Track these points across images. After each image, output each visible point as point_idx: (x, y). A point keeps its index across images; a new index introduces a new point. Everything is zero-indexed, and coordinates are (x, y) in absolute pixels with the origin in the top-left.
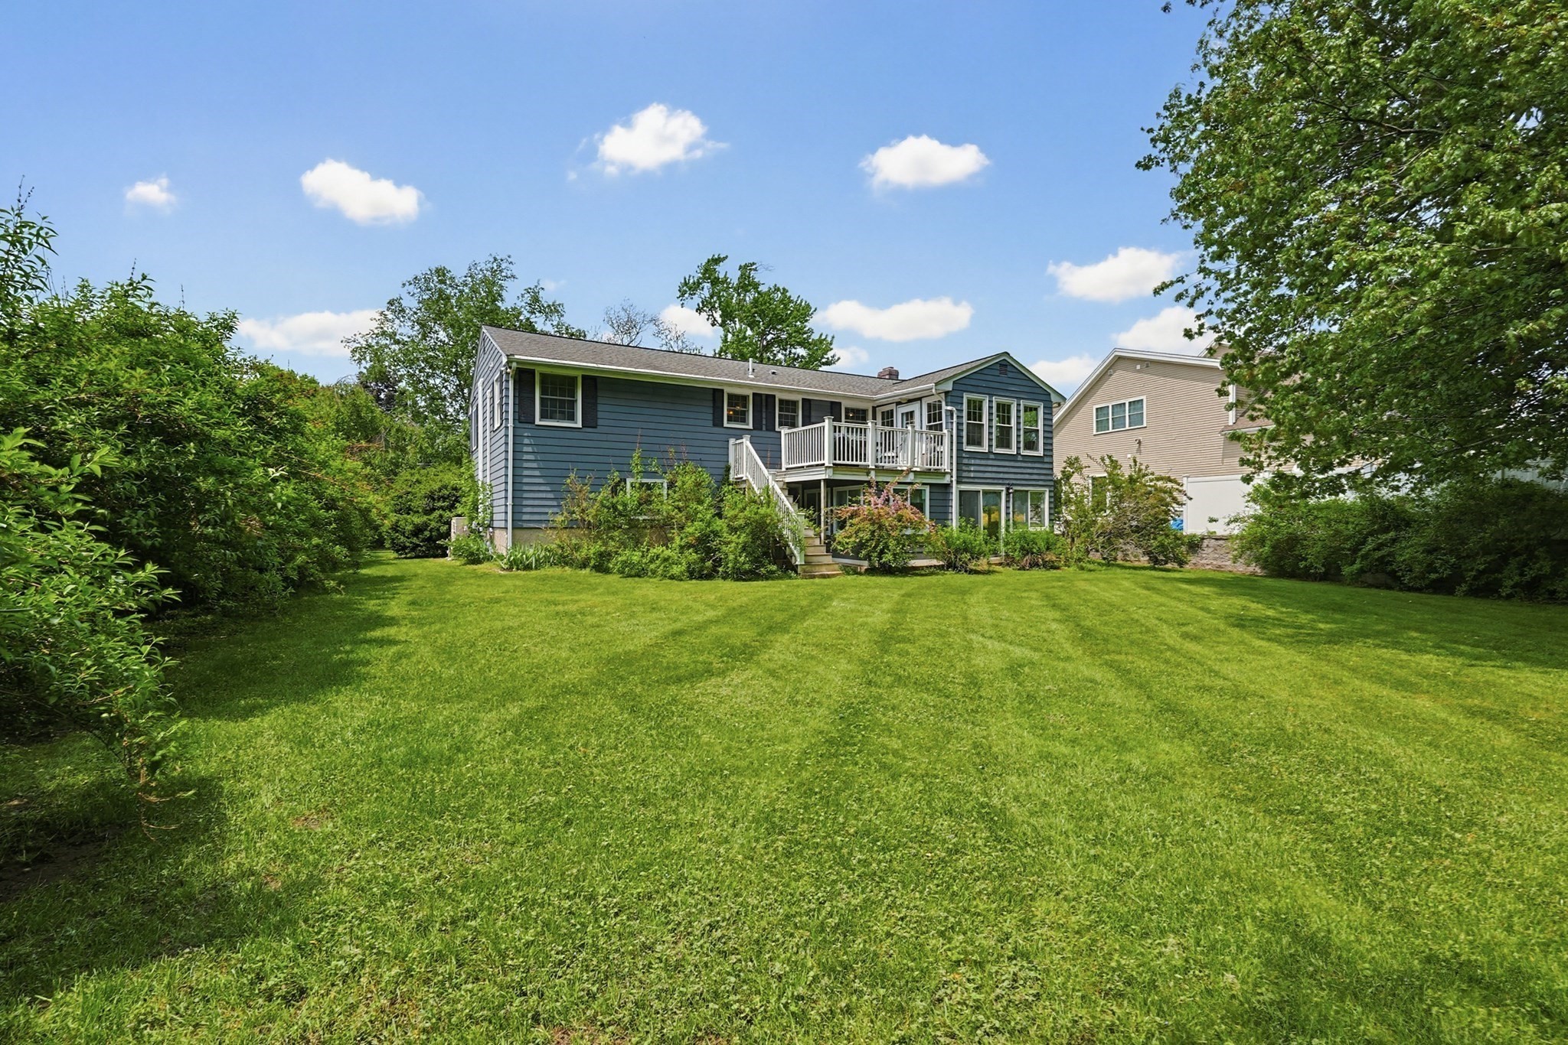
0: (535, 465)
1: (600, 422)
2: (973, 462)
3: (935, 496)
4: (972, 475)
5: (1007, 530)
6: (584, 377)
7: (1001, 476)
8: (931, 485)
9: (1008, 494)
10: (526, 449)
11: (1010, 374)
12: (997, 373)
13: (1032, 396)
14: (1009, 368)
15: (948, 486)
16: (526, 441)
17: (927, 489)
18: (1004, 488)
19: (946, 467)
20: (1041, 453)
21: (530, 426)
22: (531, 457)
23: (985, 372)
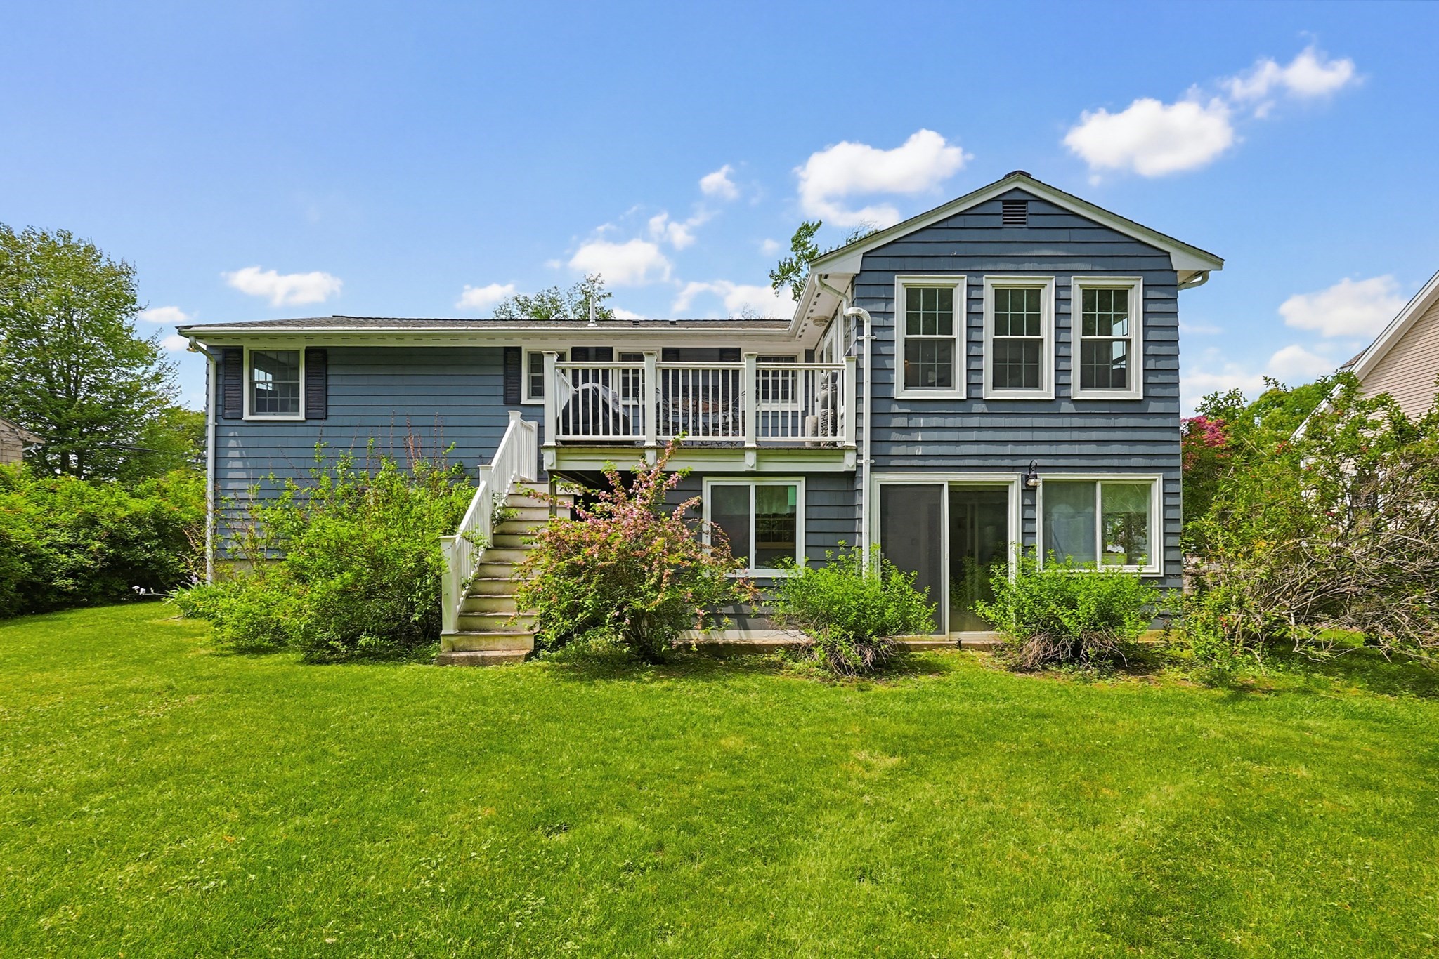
0: (243, 475)
1: (331, 411)
2: (922, 422)
3: (818, 499)
4: (919, 451)
5: (1025, 571)
6: (309, 351)
7: (1008, 449)
8: (808, 475)
9: (1028, 491)
10: (232, 454)
11: (1033, 222)
12: (998, 221)
13: (1111, 264)
14: (1032, 208)
15: (851, 477)
16: (232, 443)
17: (801, 484)
18: (1016, 477)
19: (845, 437)
20: (1135, 391)
21: (237, 423)
22: (239, 464)
23: (958, 222)
